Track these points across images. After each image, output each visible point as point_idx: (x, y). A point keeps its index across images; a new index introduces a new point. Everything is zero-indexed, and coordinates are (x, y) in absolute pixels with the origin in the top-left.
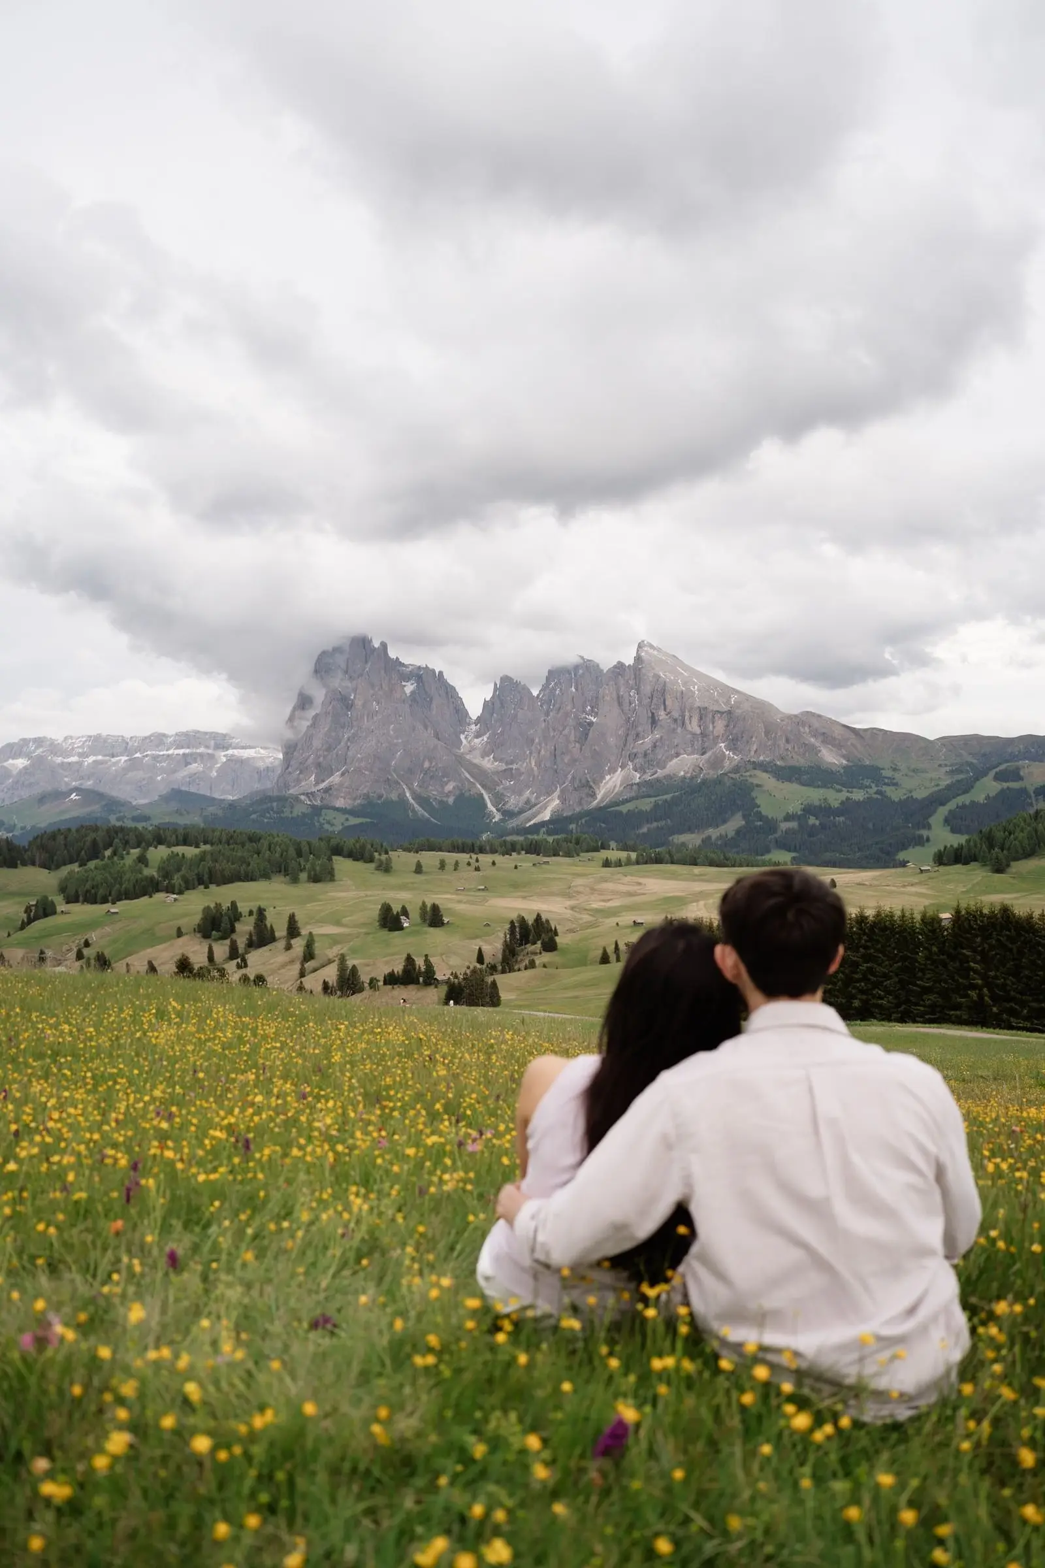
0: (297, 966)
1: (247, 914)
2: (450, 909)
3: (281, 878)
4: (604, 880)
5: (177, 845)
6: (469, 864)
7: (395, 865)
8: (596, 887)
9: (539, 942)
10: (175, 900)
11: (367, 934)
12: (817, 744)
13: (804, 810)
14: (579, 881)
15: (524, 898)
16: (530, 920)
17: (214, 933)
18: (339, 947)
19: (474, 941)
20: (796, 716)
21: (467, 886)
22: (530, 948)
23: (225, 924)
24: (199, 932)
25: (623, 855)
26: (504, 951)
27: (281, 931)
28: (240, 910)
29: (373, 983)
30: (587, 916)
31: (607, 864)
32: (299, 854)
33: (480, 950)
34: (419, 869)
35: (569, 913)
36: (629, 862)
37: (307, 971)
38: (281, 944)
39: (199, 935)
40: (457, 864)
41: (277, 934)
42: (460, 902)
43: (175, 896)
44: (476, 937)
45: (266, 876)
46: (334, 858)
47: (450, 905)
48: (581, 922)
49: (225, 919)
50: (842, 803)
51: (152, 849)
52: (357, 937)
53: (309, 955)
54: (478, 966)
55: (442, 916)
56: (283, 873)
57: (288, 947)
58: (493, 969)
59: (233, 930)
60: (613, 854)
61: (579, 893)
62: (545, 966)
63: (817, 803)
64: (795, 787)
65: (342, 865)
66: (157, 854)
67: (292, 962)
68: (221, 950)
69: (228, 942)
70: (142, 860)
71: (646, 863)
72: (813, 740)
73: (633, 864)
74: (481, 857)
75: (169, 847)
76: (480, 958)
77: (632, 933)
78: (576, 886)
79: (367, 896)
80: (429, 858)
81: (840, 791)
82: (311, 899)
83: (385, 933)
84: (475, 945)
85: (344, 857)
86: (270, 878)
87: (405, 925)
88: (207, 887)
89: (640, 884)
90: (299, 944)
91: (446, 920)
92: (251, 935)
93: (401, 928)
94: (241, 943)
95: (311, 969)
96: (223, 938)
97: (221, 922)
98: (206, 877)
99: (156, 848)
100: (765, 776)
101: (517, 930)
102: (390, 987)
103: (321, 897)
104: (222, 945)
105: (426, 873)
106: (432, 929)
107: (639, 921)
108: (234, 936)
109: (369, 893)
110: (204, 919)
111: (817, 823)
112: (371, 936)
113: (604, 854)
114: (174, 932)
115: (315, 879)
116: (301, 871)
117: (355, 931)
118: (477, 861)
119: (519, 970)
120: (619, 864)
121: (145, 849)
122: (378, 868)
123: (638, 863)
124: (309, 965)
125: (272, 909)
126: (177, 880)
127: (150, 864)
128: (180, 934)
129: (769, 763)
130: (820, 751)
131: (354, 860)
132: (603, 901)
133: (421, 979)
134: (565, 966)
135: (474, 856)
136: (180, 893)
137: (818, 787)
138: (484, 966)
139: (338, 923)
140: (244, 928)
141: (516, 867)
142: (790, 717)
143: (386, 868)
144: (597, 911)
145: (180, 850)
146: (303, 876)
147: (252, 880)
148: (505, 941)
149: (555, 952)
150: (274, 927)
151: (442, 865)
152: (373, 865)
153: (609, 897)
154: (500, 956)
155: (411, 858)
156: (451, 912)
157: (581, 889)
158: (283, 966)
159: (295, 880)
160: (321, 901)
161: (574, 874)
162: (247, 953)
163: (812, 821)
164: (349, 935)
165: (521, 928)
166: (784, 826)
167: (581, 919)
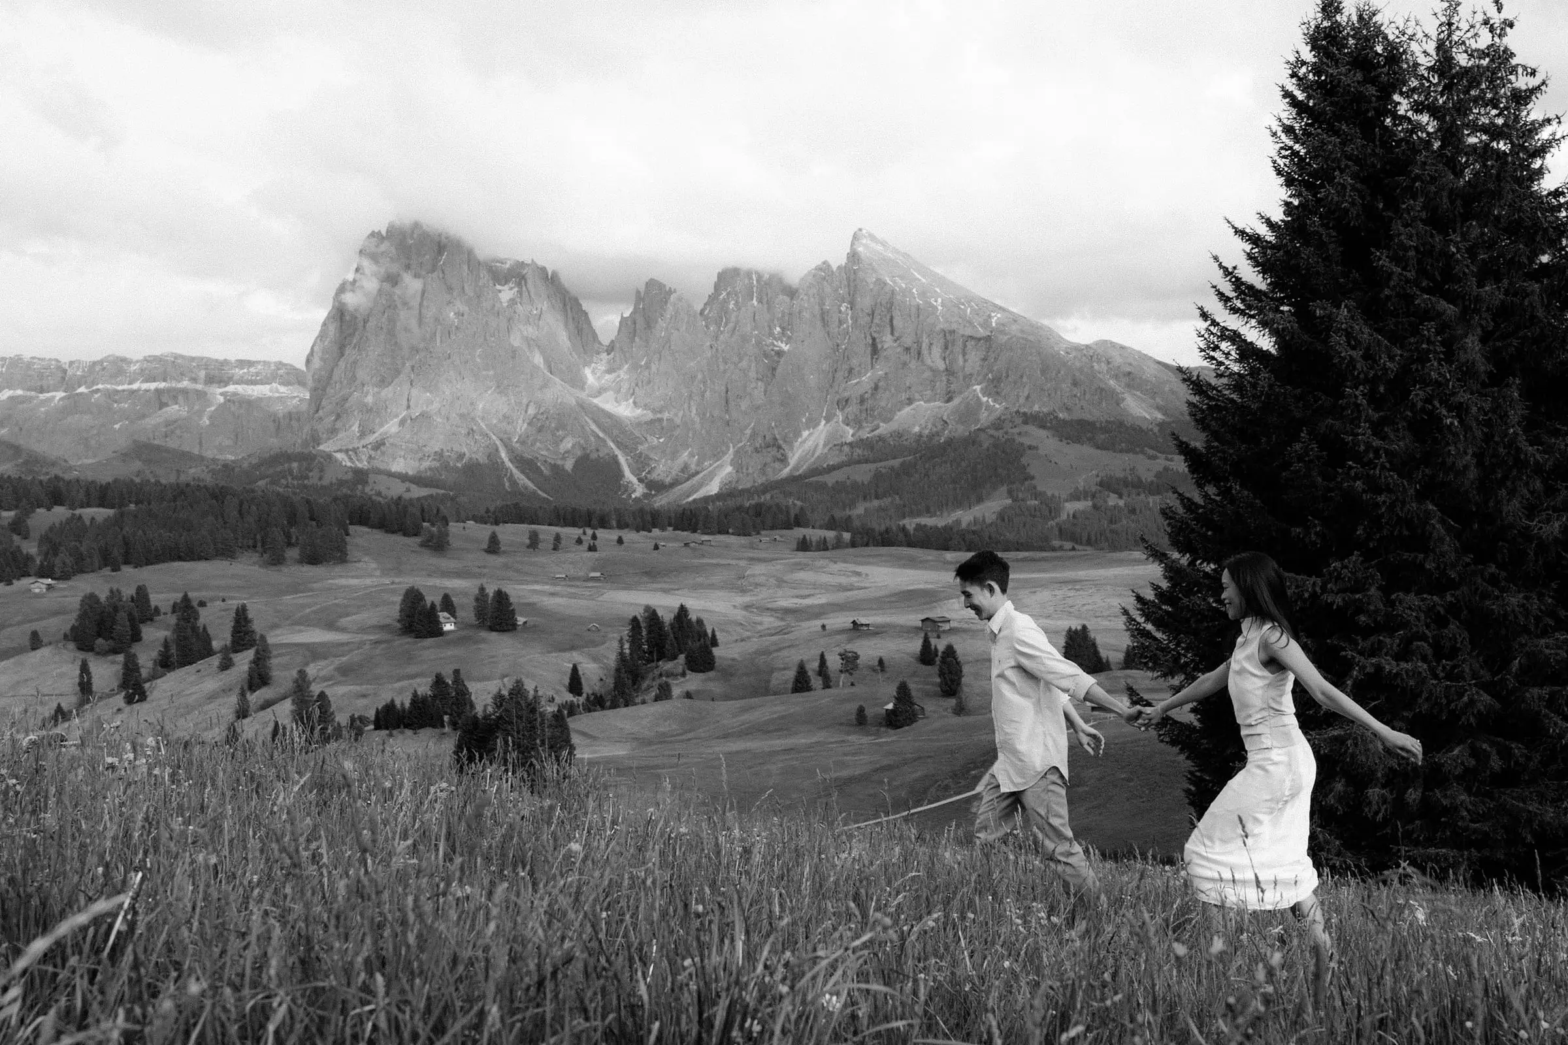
0: (233, 699)
1: (169, 610)
2: (534, 604)
3: (255, 557)
4: (802, 567)
5: (89, 505)
6: (579, 541)
7: (454, 542)
8: (785, 578)
9: (682, 657)
10: (49, 587)
11: (377, 642)
12: (1119, 389)
13: (1101, 484)
14: (759, 569)
15: (665, 591)
16: (667, 617)
17: (100, 641)
18: (322, 663)
19: (567, 655)
20: (1087, 346)
21: (572, 572)
22: (667, 666)
23: (122, 624)
24: (75, 640)
25: (830, 535)
26: (618, 670)
27: (221, 638)
28: (153, 604)
29: (357, 725)
30: (772, 619)
31: (804, 546)
32: (293, 519)
33: (575, 669)
34: (493, 547)
35: (740, 615)
36: (839, 545)
37: (252, 707)
38: (215, 661)
39: (71, 646)
40: (558, 538)
41: (216, 644)
42: (553, 594)
43: (49, 581)
44: (572, 648)
45: (226, 552)
46: (352, 528)
47: (534, 599)
48: (759, 628)
49: (122, 616)
50: (1158, 475)
51: (41, 511)
52: (358, 648)
53: (259, 678)
54: (570, 697)
55: (513, 610)
56: (259, 548)
57: (226, 665)
58: (597, 703)
59: (136, 637)
60: (814, 534)
61: (757, 585)
62: (688, 695)
63: (1120, 474)
64: (1087, 450)
65: (361, 537)
66: (46, 518)
67: (226, 691)
68: (105, 672)
69: (120, 658)
70: (18, 527)
71: (867, 545)
72: (1112, 382)
73: (847, 547)
74: (601, 533)
75: (72, 507)
76: (575, 685)
77: (850, 641)
78: (754, 576)
79: (393, 583)
80: (512, 533)
81: (1154, 458)
82: (294, 589)
83: (406, 642)
84: (565, 662)
85: (372, 527)
86: (233, 557)
87: (448, 627)
88: (116, 569)
89: (859, 574)
90: (243, 661)
91: (521, 620)
92: (166, 644)
93: (437, 632)
94: (146, 658)
95: (261, 702)
96: (115, 652)
97: (114, 622)
98: (116, 553)
99: (49, 510)
100: (1043, 433)
101: (644, 633)
102: (384, 732)
103: (315, 585)
104: (113, 662)
105: (504, 552)
106: (494, 635)
107: (863, 620)
108: (136, 649)
109: (397, 580)
110: (83, 616)
111: (1121, 503)
112: (383, 646)
113: (799, 532)
114: (26, 641)
115: (313, 559)
116: (290, 545)
117: (358, 638)
118: (594, 537)
119: (644, 702)
120: (823, 546)
121: (28, 512)
122: (422, 545)
123: (853, 544)
124: (254, 698)
125: (219, 603)
126: (63, 559)
127: (32, 534)
128: (36, 641)
129: (1050, 414)
130: (1124, 399)
131: (387, 532)
132: (797, 597)
133: (446, 718)
134: (727, 698)
135: (589, 532)
136: (65, 577)
137: (1121, 451)
138: (582, 699)
139: (331, 626)
140: (155, 635)
141: (656, 547)
142: (1078, 348)
143: (438, 545)
144: (787, 611)
145: (88, 513)
146: (293, 553)
147: (200, 559)
148: (621, 654)
149: (711, 674)
150: (210, 631)
151: (534, 542)
152: (418, 540)
153: (807, 592)
154: (610, 682)
155: (483, 532)
156: (531, 608)
157: (762, 579)
158: (212, 697)
159: (277, 560)
160: (312, 590)
161: (752, 559)
162: (154, 677)
163: (1113, 500)
164: (342, 644)
165: (649, 632)
166: (1071, 507)
167: (761, 623)
